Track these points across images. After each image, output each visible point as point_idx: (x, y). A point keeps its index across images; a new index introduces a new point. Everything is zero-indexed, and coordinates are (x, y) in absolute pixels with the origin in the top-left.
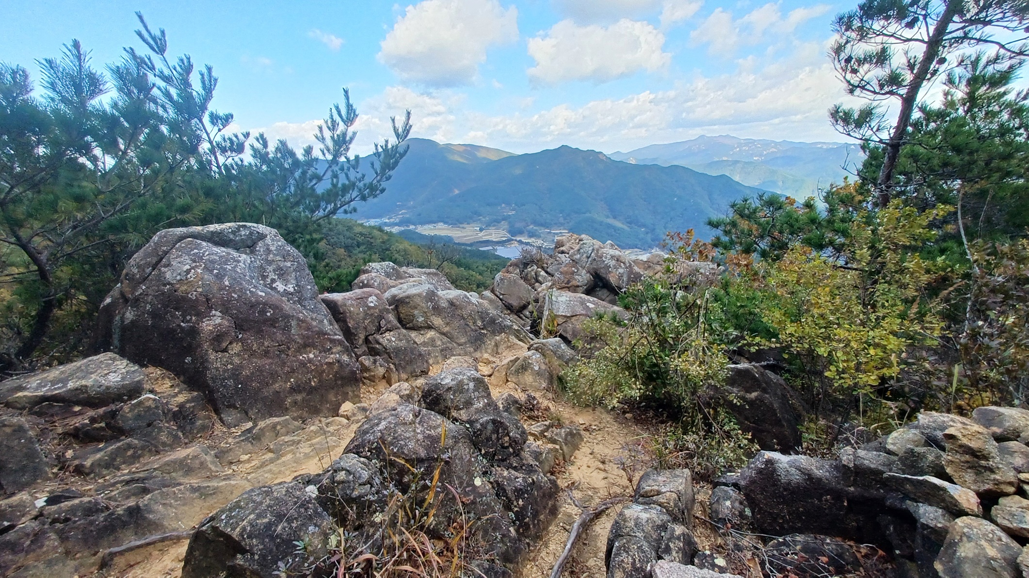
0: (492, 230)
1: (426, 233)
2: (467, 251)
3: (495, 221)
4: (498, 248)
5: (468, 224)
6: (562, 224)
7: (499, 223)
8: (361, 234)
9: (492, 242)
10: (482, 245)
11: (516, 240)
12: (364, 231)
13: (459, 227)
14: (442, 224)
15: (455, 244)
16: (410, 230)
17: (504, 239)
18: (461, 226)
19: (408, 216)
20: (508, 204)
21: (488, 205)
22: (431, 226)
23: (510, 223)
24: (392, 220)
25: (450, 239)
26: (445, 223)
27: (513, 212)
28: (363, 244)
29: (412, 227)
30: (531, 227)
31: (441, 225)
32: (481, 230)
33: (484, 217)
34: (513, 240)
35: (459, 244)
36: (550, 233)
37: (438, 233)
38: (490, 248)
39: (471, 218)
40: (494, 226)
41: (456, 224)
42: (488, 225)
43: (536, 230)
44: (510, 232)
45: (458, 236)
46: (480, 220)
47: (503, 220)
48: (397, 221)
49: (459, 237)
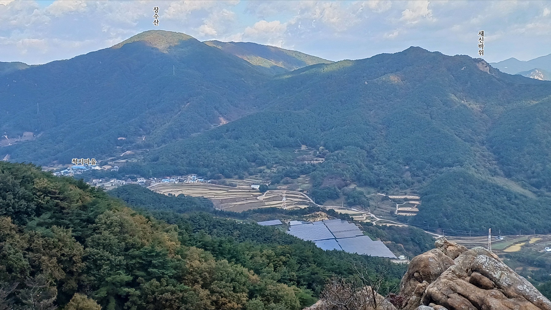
0: (282, 191)
1: (165, 192)
2: (236, 227)
3: (287, 175)
4: (292, 223)
5: (241, 178)
6: (409, 184)
7: (294, 177)
8: (46, 192)
9: (281, 211)
10: (264, 216)
11: (324, 210)
12: (51, 186)
13: (224, 183)
14: (193, 176)
15: (216, 212)
16: (137, 187)
17: (303, 207)
18: (228, 181)
19: (135, 161)
20: (313, 145)
21: (277, 145)
22: (174, 180)
23: (314, 178)
24: (107, 167)
25: (207, 203)
26: (200, 175)
27: (321, 160)
28: (48, 209)
29: (141, 180)
30: (352, 186)
31: (192, 179)
32: (263, 190)
33: (268, 168)
34: (318, 209)
35: (222, 213)
36: (386, 198)
37: (186, 192)
38: (277, 222)
39: (246, 168)
40: (286, 183)
41: (219, 178)
42: (276, 181)
43: (361, 193)
44: (313, 195)
45: (221, 198)
46: (261, 171)
47: (302, 173)
48: (116, 168)
49: (222, 201)
